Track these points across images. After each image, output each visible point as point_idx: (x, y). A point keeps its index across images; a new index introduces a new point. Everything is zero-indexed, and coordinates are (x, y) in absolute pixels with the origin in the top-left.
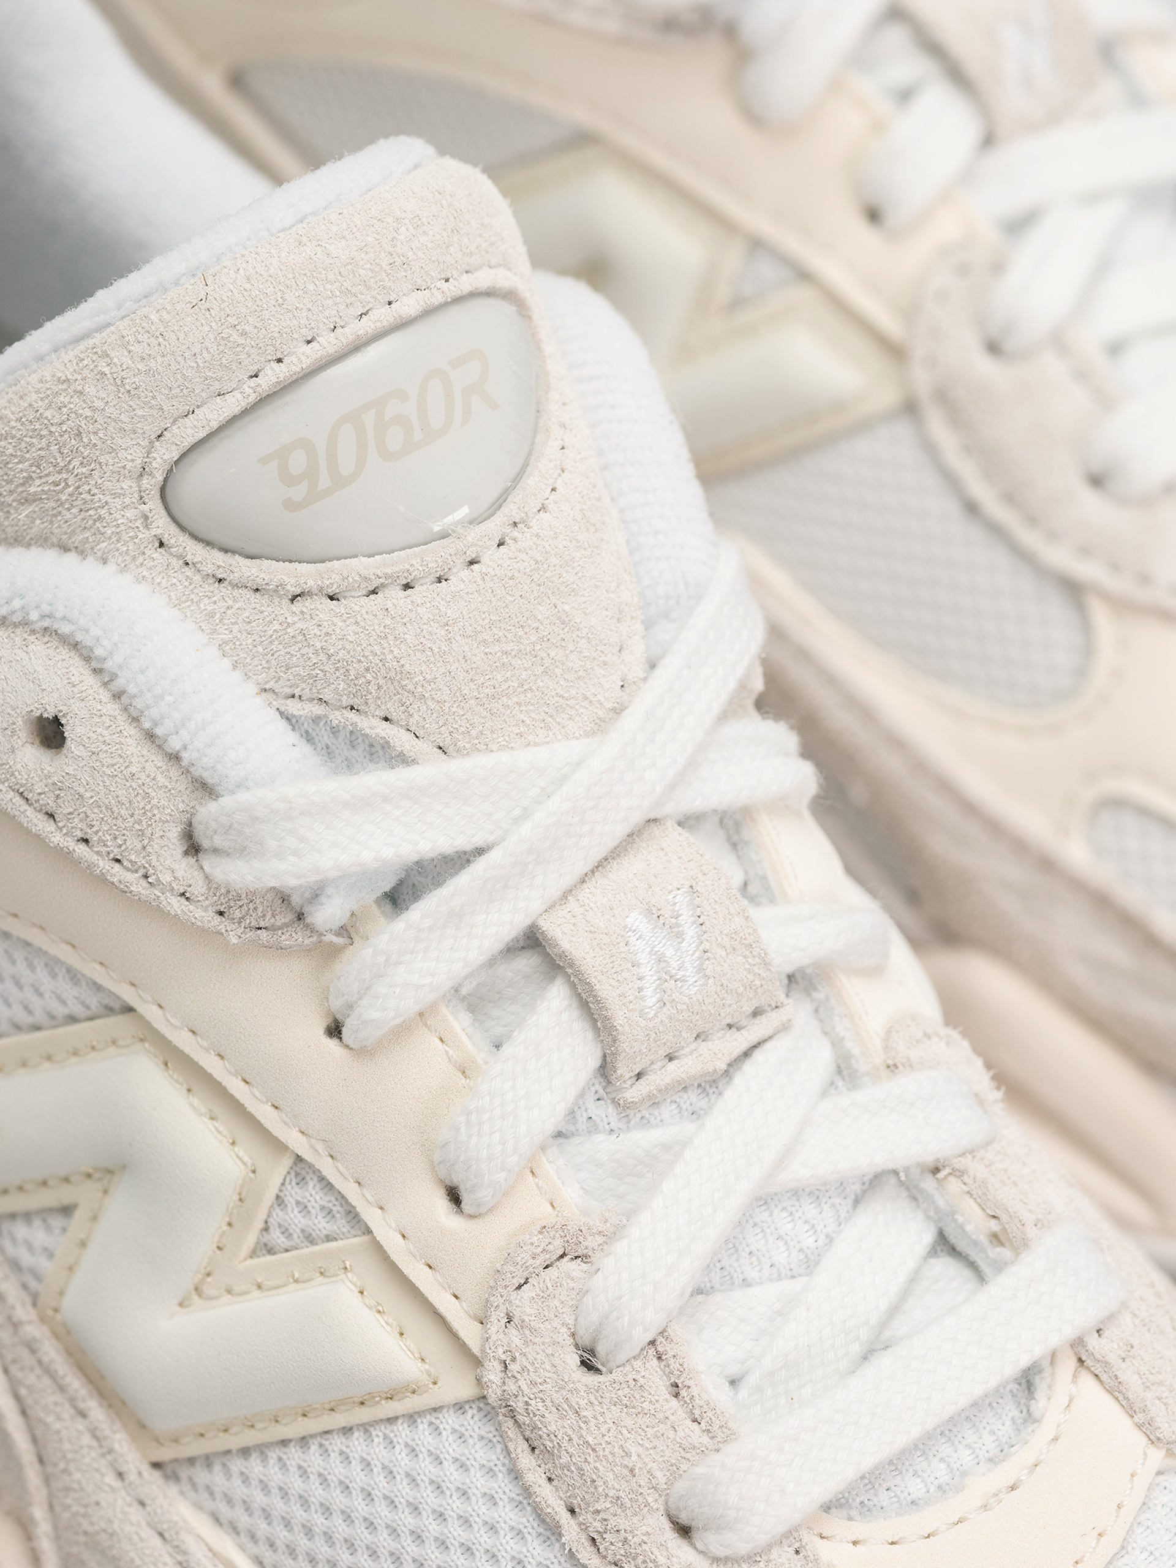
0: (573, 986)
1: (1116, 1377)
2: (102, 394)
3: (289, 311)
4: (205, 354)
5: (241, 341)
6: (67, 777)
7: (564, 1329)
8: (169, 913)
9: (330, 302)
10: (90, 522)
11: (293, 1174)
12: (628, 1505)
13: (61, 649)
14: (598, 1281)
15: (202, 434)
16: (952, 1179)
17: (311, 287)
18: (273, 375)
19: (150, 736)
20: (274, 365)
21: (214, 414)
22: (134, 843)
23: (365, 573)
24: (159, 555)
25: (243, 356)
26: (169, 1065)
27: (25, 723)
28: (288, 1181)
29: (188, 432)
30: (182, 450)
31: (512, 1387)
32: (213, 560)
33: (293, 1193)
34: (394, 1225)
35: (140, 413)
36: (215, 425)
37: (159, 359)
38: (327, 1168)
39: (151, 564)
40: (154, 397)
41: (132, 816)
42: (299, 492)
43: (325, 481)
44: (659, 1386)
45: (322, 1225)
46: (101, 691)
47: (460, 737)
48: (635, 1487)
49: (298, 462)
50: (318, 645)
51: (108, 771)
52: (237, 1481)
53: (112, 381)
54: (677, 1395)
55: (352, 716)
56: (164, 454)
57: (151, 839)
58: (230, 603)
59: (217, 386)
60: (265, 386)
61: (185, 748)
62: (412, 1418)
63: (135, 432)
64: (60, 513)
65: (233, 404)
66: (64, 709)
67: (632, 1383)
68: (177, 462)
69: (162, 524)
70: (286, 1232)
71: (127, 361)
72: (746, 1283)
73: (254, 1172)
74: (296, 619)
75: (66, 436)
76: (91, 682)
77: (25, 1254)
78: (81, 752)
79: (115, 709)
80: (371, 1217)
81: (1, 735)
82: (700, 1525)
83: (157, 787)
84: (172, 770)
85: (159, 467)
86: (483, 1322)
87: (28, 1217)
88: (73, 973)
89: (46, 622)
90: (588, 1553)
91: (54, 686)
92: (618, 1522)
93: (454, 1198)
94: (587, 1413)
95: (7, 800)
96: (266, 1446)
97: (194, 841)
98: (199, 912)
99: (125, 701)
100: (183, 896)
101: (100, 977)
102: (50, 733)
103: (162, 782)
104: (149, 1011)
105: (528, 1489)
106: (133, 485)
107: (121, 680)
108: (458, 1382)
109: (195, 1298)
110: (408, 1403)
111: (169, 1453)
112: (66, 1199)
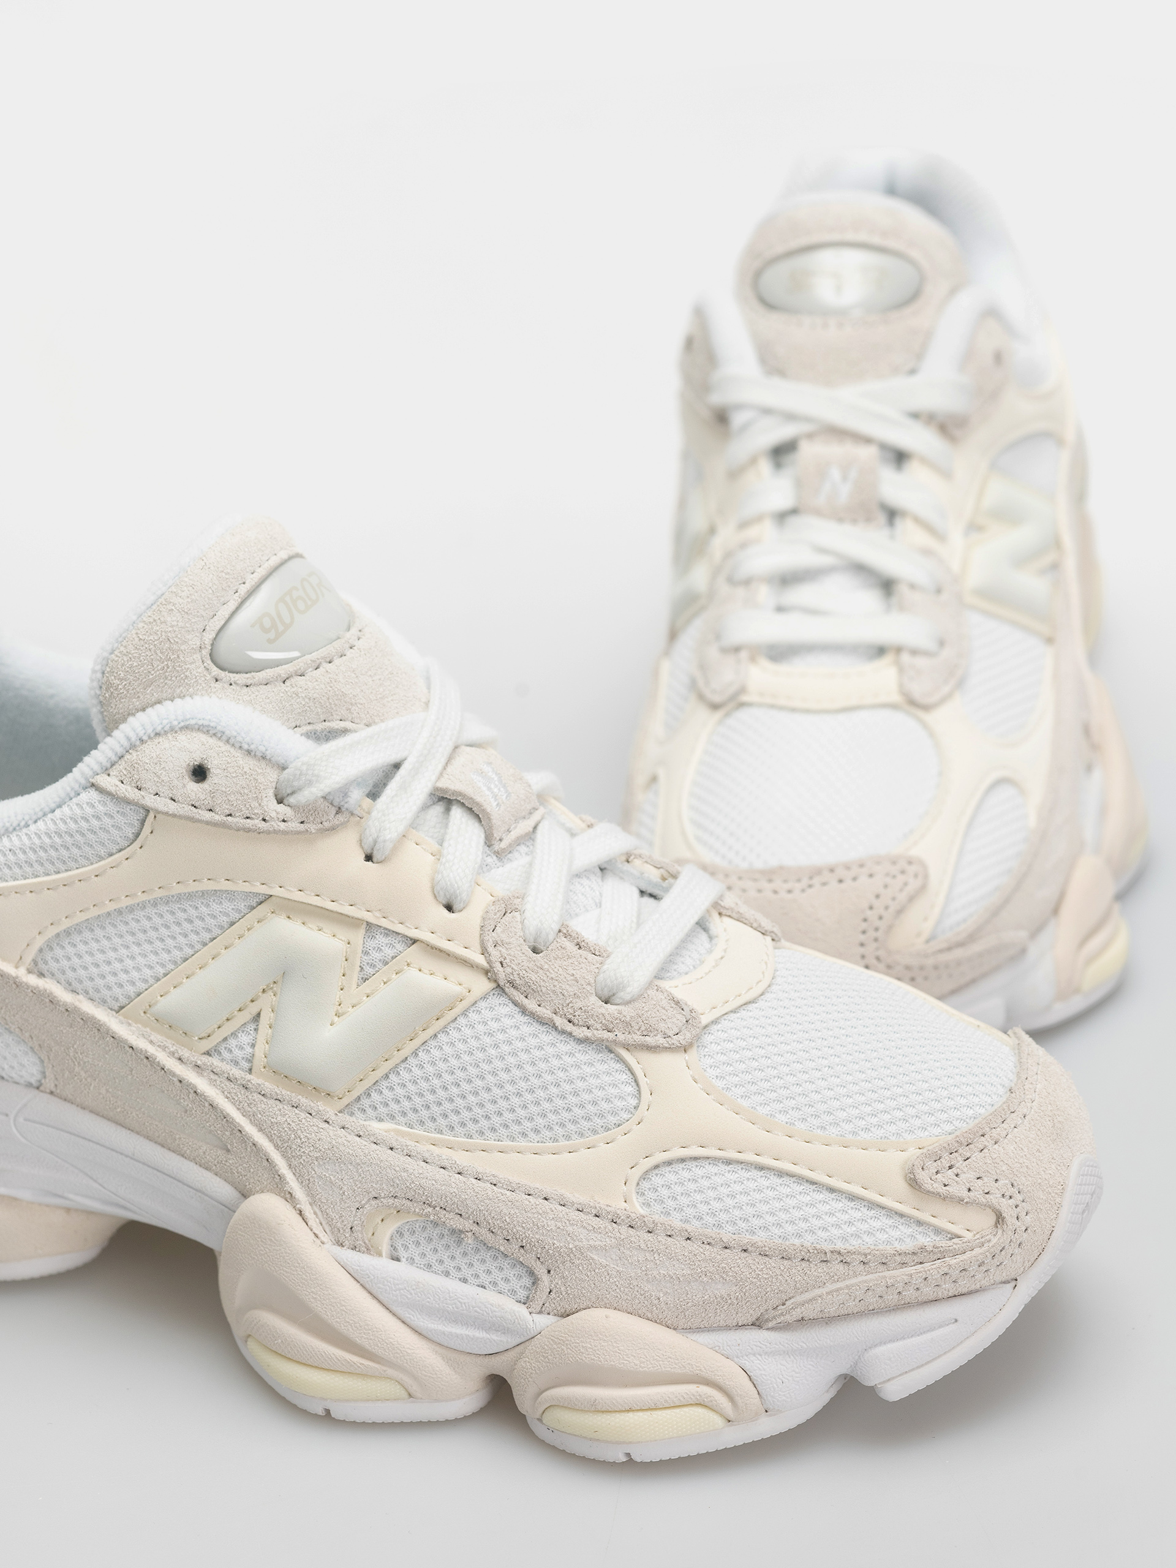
0: (463, 804)
1: (738, 912)
2: (174, 619)
3: (241, 560)
4: (214, 586)
5: (227, 577)
6: (215, 786)
7: (521, 939)
8: (280, 830)
9: (255, 555)
10: (182, 681)
11: (366, 937)
12: (580, 995)
13: (192, 734)
14: (527, 914)
15: (223, 622)
16: (635, 860)
17: (246, 550)
18: (243, 590)
19: (249, 752)
20: (243, 585)
21: (224, 612)
22: (255, 804)
23: (313, 659)
24: (218, 685)
25: (229, 583)
26: (291, 917)
27: (186, 771)
28: (365, 941)
29: (217, 623)
30: (216, 632)
31: (509, 970)
32: (241, 678)
33: (371, 944)
34: (427, 930)
35: (193, 620)
36: (227, 616)
37: (196, 594)
38: (384, 923)
39: (215, 690)
40: (198, 612)
41: (250, 791)
42: (272, 635)
43: (281, 628)
44: (570, 946)
45: (390, 952)
46: (218, 742)
47: (375, 718)
48: (580, 987)
49: (267, 623)
50: (303, 695)
51: (234, 775)
52: (385, 1091)
53: (177, 611)
54: (580, 948)
55: (327, 724)
56: (209, 636)
57: (262, 800)
58: (257, 693)
59: (223, 599)
60: (243, 593)
61: (266, 750)
62: (464, 1013)
63: (193, 631)
64: (166, 684)
65: (232, 606)
66: (205, 757)
67: (560, 948)
68: (215, 639)
69: (215, 671)
70: (372, 966)
71: (181, 601)
72: (577, 915)
73: (349, 943)
74: (289, 688)
75: (162, 644)
76: (212, 741)
77: (237, 1053)
78: (218, 771)
79: (228, 747)
80: (413, 933)
81: (176, 782)
82: (615, 991)
83: (258, 774)
84: (263, 763)
85: (208, 642)
86: (484, 952)
87: (234, 1034)
88: (231, 895)
89: (182, 724)
90: (569, 1027)
91: (196, 749)
92: (579, 1004)
93: (449, 908)
94: (546, 966)
95: (188, 810)
96: (396, 1066)
97: (279, 797)
98: (294, 825)
99: (232, 741)
100: (284, 821)
101: (247, 888)
102: (200, 773)
103: (260, 771)
104: (276, 891)
105: (532, 1013)
106: (197, 656)
107: (227, 733)
108: (483, 985)
109: (336, 1019)
110: (460, 1007)
111: (346, 1101)
112: (255, 1011)
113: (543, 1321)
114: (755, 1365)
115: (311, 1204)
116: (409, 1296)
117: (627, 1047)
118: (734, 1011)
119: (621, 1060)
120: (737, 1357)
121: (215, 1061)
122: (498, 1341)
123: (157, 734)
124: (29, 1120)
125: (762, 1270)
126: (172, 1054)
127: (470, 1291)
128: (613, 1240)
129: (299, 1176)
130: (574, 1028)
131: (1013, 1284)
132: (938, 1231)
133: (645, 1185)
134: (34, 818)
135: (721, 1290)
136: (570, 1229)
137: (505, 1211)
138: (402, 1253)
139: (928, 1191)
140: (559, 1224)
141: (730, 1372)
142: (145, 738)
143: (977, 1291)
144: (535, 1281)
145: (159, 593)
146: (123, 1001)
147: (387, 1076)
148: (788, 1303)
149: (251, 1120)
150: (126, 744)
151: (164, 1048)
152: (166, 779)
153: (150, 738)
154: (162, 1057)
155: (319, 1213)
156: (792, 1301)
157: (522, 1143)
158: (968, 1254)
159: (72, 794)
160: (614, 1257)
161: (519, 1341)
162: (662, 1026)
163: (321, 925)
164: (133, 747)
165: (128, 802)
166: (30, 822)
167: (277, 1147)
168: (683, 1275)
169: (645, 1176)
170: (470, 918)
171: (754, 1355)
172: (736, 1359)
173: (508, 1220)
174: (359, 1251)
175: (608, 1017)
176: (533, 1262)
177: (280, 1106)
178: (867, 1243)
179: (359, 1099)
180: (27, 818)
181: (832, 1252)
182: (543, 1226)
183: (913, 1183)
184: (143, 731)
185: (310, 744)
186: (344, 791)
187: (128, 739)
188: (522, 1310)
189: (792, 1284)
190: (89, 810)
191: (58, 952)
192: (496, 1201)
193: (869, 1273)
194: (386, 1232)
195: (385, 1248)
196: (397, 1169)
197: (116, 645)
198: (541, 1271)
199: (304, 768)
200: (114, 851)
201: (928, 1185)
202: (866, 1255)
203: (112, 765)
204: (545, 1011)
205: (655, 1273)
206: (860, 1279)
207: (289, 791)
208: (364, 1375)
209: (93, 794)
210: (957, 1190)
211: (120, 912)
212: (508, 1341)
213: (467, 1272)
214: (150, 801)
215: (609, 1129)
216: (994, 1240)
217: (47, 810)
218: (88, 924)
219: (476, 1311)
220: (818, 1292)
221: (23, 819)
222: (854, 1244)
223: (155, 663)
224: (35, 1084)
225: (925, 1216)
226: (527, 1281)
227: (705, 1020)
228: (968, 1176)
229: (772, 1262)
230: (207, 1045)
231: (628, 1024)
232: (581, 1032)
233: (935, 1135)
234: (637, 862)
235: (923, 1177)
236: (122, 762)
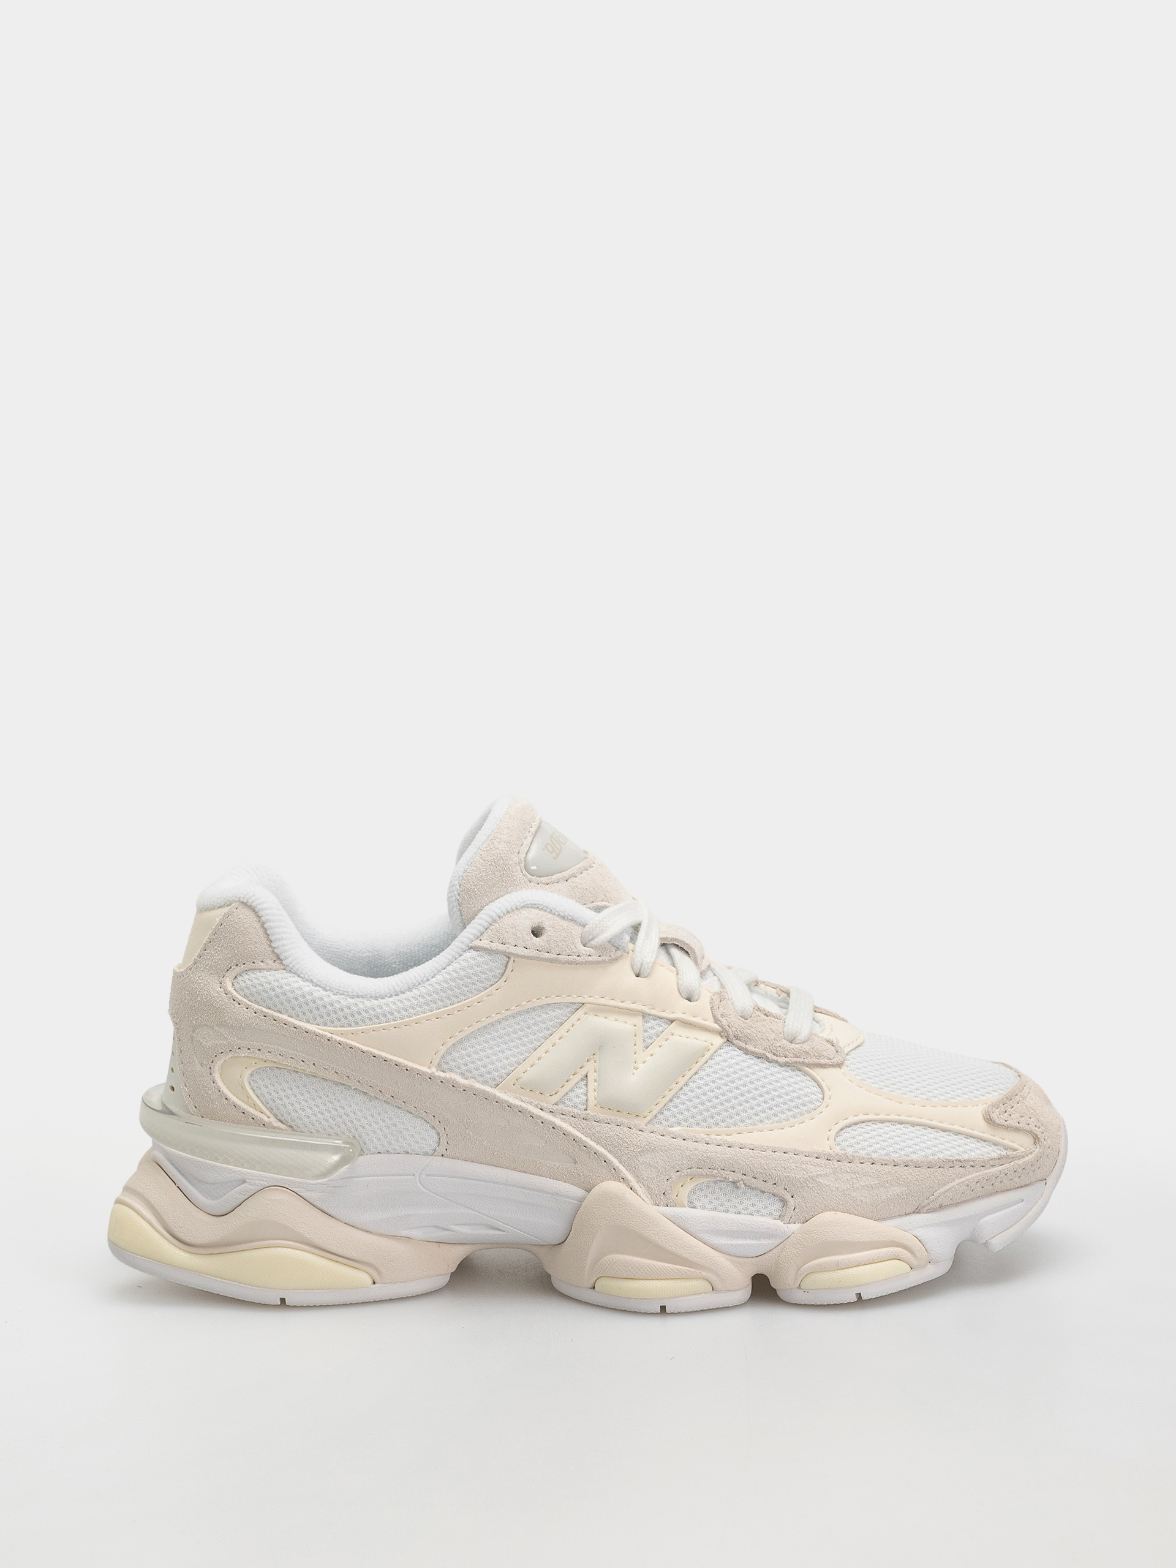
0: (677, 946)
2: (503, 845)
5: (522, 823)
6: (549, 937)
7: (735, 1012)
8: (587, 962)
10: (513, 882)
11: (644, 1021)
12: (777, 1040)
13: (529, 910)
14: (733, 1000)
15: (527, 849)
19: (563, 918)
20: (531, 828)
21: (527, 842)
22: (571, 947)
23: (578, 868)
24: (535, 884)
26: (597, 1014)
27: (529, 931)
28: (644, 1024)
30: (524, 854)
31: (733, 1029)
32: (545, 880)
33: (647, 1025)
34: (679, 1013)
35: (513, 847)
36: (529, 844)
37: (510, 833)
38: (653, 1012)
39: (532, 887)
40: (513, 843)
41: (568, 940)
42: (554, 855)
43: (558, 852)
44: (761, 1015)
45: (659, 1029)
46: (544, 913)
48: (776, 1035)
49: (550, 848)
50: (580, 888)
51: (558, 931)
53: (503, 842)
54: (767, 1016)
55: (596, 903)
56: (522, 856)
57: (575, 944)
58: (554, 887)
59: (524, 835)
61: (572, 916)
62: (711, 1058)
63: (514, 853)
64: (503, 885)
65: (530, 840)
66: (539, 922)
68: (525, 858)
69: (529, 876)
70: (650, 1038)
71: (504, 836)
74: (571, 884)
76: (541, 912)
77: (577, 1100)
78: (549, 929)
79: (551, 915)
80: (672, 1016)
81: (526, 937)
82: (795, 1036)
83: (571, 929)
84: (572, 923)
85: (523, 859)
86: (716, 1021)
87: (572, 1090)
88: (559, 1006)
89: (522, 904)
90: (775, 1058)
91: (533, 918)
92: (778, 1044)
93: (689, 1000)
94: (753, 1026)
95: (535, 953)
96: (676, 1093)
97: (584, 942)
98: (595, 958)
99: (553, 911)
100: (590, 956)
101: (570, 999)
102: (536, 933)
103: (572, 928)
104: (588, 1000)
105: (753, 1052)
106: (518, 868)
107: (550, 906)
108: (718, 1041)
109: (635, 1071)
110: (708, 1055)
111: (648, 1118)
112: (584, 1073)
113: (795, 1227)
114: (919, 1233)
115: (637, 1182)
116: (709, 1226)
117: (809, 1065)
118: (855, 1049)
119: (806, 1074)
120: (911, 1230)
121: (561, 1106)
122: (766, 1243)
123: (508, 912)
124: (429, 1175)
125: (919, 1175)
126: (536, 1106)
127: (744, 1218)
128: (831, 1170)
129: (628, 1167)
130: (778, 1058)
131: (1044, 1182)
132: (1006, 1148)
133: (839, 1139)
134: (432, 975)
135: (897, 1190)
136: (804, 1166)
137: (763, 1162)
138: (697, 1204)
139: (999, 1124)
140: (797, 1165)
141: (908, 1238)
142: (502, 915)
143: (1028, 1185)
144: (784, 1202)
145: (488, 834)
146: (499, 1080)
147: (671, 1100)
148: (935, 1194)
149: (591, 1139)
150: (490, 920)
151: (531, 1103)
152: (520, 936)
153: (504, 915)
154: (531, 1108)
155: (642, 1186)
156: (938, 1192)
157: (760, 1126)
158: (1026, 1159)
159: (457, 956)
160: (832, 1179)
161: (779, 1241)
162: (825, 1053)
163: (617, 1017)
164: (495, 921)
165: (497, 952)
166: (430, 978)
167: (610, 1152)
168: (875, 1184)
169: (837, 1134)
170: (703, 1003)
171: (920, 1228)
172: (910, 1232)
173: (766, 1168)
174: (671, 1206)
175: (796, 1050)
176: (783, 1192)
177: (609, 1126)
178: (973, 1155)
179: (656, 1116)
180: (427, 975)
181: (956, 1161)
182: (788, 1167)
183: (989, 1120)
184: (500, 911)
185: (592, 913)
186: (619, 936)
187: (491, 917)
188: (779, 1222)
189: (937, 1182)
190: (472, 962)
191: (455, 1054)
192: (756, 1157)
193: (976, 1172)
194: (685, 1193)
195: (686, 1203)
196: (692, 1149)
197: (467, 867)
198: (788, 1196)
199: (598, 923)
200: (488, 986)
201: (998, 1121)
202: (973, 1161)
203: (482, 934)
204: (758, 1050)
205: (858, 1185)
206: (973, 1175)
207: (591, 937)
208: (688, 1278)
209: (473, 953)
210: (1012, 1122)
211: (492, 1024)
212: (775, 1242)
213: (740, 1207)
214: (512, 950)
215: (810, 1112)
216: (1037, 1150)
217: (440, 968)
218: (473, 1035)
219: (752, 1227)
220: (952, 1184)
221: (425, 976)
222: (966, 1157)
223: (496, 873)
224: (431, 1152)
225: (997, 1139)
226: (779, 1205)
227: (846, 1050)
228: (1016, 1116)
229: (923, 1170)
230: (555, 1098)
231: (807, 1053)
232: (782, 1060)
233: (994, 1096)
234: (762, 986)
235: (994, 1116)
236: (489, 930)
